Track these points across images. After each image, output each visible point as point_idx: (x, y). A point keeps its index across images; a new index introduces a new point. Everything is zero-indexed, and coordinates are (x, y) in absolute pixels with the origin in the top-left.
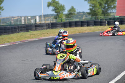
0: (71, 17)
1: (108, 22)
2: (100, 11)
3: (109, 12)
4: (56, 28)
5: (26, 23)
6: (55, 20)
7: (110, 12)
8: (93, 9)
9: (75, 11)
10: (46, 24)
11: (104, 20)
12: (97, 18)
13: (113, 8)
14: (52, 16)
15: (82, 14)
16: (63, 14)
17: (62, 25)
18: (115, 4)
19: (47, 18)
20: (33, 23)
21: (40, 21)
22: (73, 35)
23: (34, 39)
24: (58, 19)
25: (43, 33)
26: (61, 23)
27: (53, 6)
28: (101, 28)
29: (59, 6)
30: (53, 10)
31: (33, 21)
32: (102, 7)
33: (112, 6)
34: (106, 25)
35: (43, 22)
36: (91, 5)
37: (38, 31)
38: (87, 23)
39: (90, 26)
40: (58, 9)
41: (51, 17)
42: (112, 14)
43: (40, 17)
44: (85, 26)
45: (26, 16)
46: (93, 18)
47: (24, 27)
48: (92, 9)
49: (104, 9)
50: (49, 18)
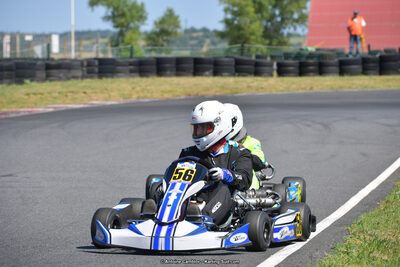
0: (165, 44)
1: (280, 65)
2: (257, 27)
3: (285, 32)
4: (112, 77)
5: (15, 53)
6: (113, 51)
7: (289, 35)
8: (236, 22)
9: (177, 25)
10: (82, 62)
11: (269, 59)
12: (246, 51)
13: (297, 21)
14: (103, 37)
15: (201, 34)
16: (140, 34)
17: (132, 67)
18: (305, 8)
19: (85, 43)
20: (40, 56)
21: (62, 49)
22: (168, 100)
23: (41, 110)
24: (121, 46)
25: (72, 92)
26: (132, 60)
27: (109, 6)
28: (255, 84)
29: (127, 6)
30: (106, 18)
31: (38, 51)
32: (262, 17)
33: (296, 16)
34: (272, 75)
35: (73, 55)
36: (231, 7)
37: (53, 83)
38: (212, 66)
39: (222, 76)
40: (123, 15)
41: (101, 41)
42: (293, 41)
43: (64, 37)
44: (207, 73)
45: (18, 33)
46: (235, 50)
47: (9, 69)
48: (233, 19)
49: (269, 24)
50: (94, 43)
